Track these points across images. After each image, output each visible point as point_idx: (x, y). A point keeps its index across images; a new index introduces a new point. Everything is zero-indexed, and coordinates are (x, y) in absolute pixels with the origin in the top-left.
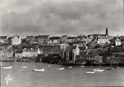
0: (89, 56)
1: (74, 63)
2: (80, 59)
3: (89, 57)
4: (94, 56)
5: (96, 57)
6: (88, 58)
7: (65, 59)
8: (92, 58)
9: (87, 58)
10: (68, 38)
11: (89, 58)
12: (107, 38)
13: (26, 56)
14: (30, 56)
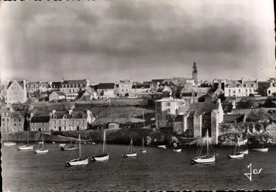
0: (254, 126)
1: (217, 142)
2: (230, 134)
3: (252, 128)
4: (265, 125)
5: (270, 127)
6: (252, 131)
7: (190, 134)
8: (261, 131)
9: (248, 131)
10: (134, 87)
11: (254, 130)
12: (245, 86)
13: (57, 129)
14: (67, 129)
